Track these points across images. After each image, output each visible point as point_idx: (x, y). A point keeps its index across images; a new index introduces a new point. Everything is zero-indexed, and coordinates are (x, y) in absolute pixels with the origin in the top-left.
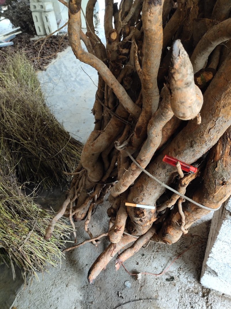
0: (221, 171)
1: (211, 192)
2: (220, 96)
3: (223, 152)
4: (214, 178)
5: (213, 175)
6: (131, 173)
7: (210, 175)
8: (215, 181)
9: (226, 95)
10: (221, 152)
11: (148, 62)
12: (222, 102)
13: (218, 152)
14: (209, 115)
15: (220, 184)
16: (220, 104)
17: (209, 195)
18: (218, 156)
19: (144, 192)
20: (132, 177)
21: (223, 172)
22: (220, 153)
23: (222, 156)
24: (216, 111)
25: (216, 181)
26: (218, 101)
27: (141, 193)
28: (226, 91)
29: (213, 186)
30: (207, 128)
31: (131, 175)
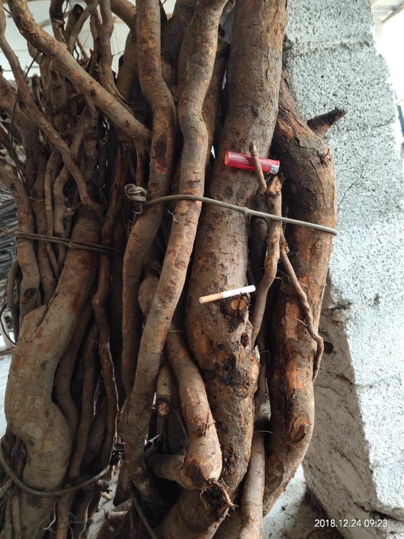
0: (307, 144)
1: (316, 188)
2: (257, 18)
3: (291, 126)
4: (307, 158)
5: (302, 156)
6: (184, 222)
7: (298, 159)
8: (310, 161)
9: (263, 13)
10: (290, 127)
11: (148, 13)
12: (263, 23)
13: (286, 130)
14: (257, 51)
15: (319, 164)
16: (262, 27)
17: (316, 199)
18: (290, 133)
19: (221, 261)
20: (189, 230)
21: (310, 144)
22: (289, 129)
23: (294, 130)
24: (263, 40)
25: (313, 161)
26: (259, 25)
27: (215, 267)
28: (261, 7)
29: (314, 173)
30: (262, 70)
31: (185, 225)
